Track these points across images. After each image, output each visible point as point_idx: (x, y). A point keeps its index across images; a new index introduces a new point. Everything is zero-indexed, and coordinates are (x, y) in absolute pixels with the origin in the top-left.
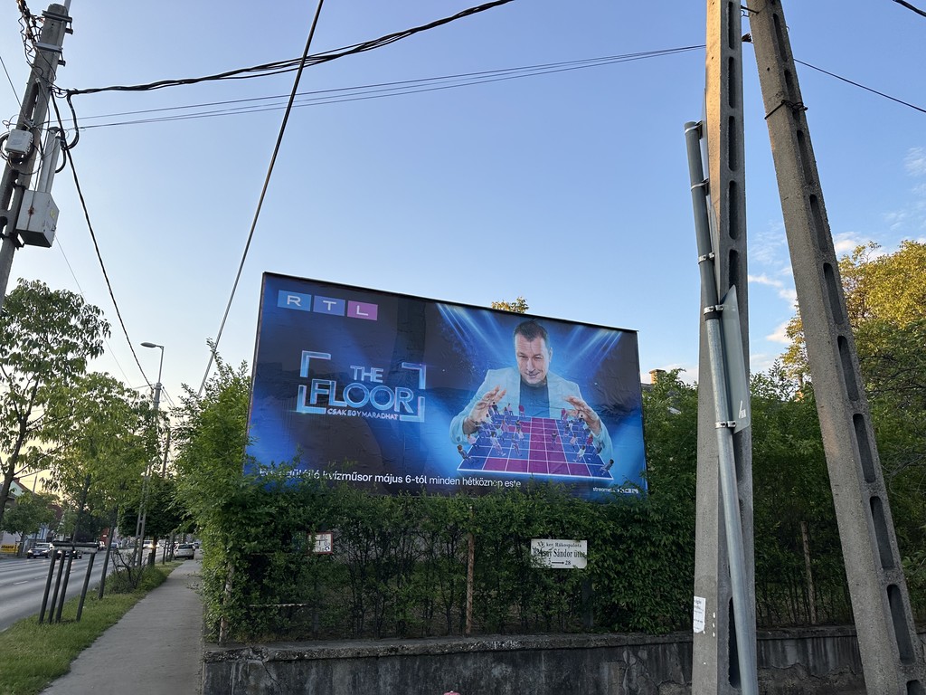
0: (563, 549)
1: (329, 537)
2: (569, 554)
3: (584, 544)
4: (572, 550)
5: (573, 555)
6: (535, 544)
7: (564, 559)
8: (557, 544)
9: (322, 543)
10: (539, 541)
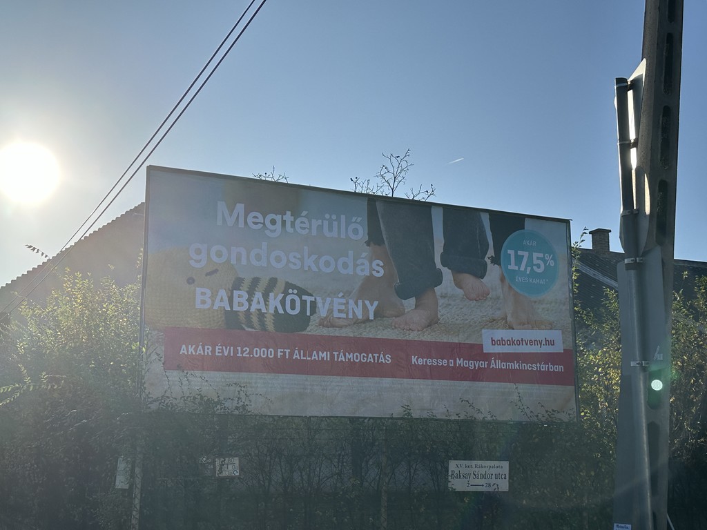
0: (483, 471)
1: (236, 461)
2: (490, 476)
3: (506, 464)
4: (493, 471)
5: (493, 477)
6: (453, 465)
7: (483, 482)
8: (476, 466)
9: (230, 467)
10: (456, 462)
